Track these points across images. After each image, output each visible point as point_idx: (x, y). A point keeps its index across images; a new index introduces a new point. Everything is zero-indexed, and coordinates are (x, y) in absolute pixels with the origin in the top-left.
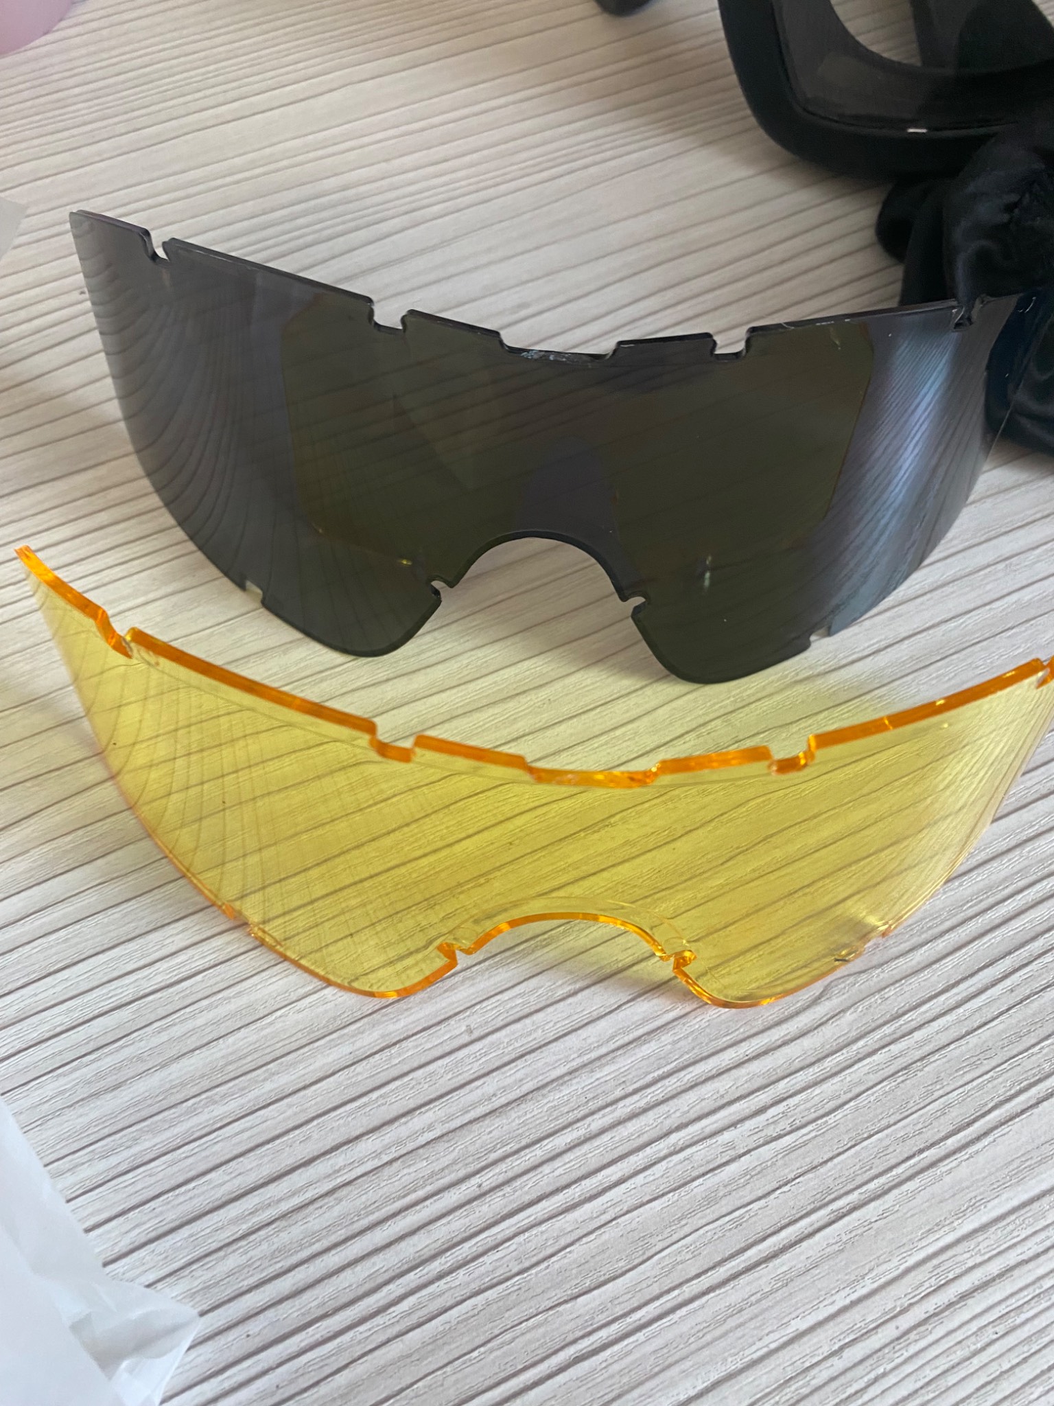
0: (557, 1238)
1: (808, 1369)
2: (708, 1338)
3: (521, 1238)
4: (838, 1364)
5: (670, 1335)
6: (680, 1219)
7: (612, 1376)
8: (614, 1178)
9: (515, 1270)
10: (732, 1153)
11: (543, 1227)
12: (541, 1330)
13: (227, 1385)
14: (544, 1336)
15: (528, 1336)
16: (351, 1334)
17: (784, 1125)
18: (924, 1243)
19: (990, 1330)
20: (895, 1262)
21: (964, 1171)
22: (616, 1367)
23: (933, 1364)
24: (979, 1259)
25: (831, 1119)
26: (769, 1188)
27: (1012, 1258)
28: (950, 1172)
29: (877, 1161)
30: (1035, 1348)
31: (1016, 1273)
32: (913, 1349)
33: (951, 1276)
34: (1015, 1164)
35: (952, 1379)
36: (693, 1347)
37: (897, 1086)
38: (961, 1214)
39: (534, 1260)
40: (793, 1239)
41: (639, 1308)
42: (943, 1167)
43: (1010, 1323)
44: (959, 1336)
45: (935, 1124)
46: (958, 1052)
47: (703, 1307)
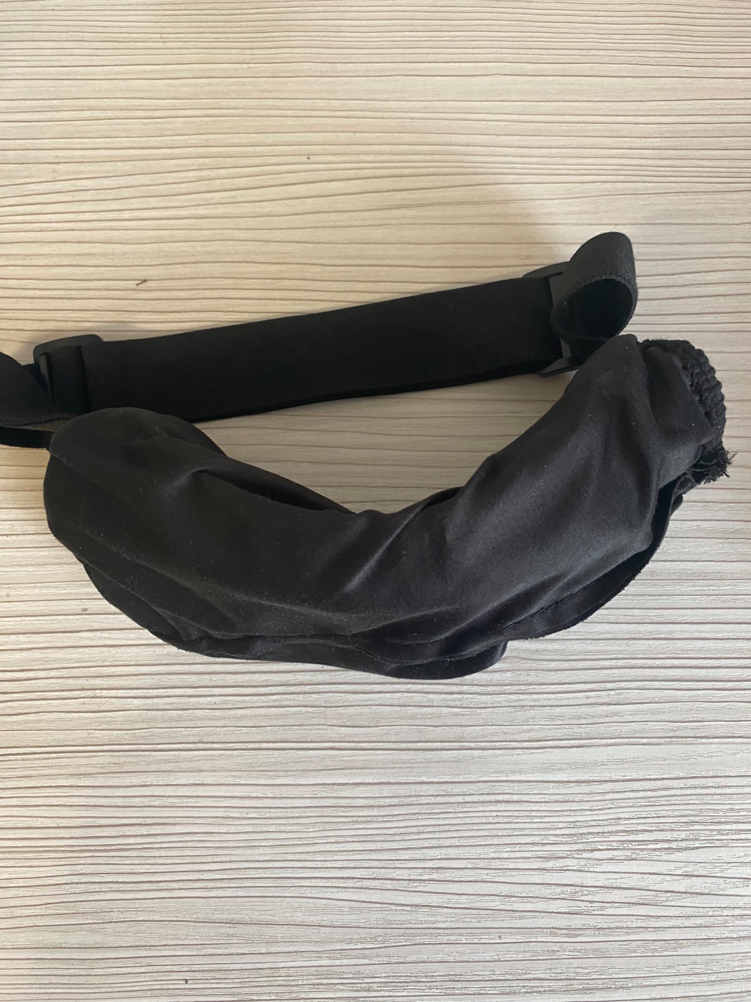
0: (344, 701)
1: (420, 796)
2: (387, 766)
3: (330, 695)
4: (433, 800)
5: (372, 758)
6: (396, 718)
7: (343, 761)
8: (378, 690)
9: (323, 705)
10: (431, 704)
11: (340, 695)
12: (324, 731)
13: (196, 693)
14: (323, 734)
15: (317, 731)
16: (250, 698)
17: (458, 704)
18: (492, 775)
19: (501, 818)
20: (476, 776)
21: (525, 757)
22: (345, 758)
23: (471, 819)
24: (511, 792)
25: (479, 711)
26: (439, 724)
27: (525, 798)
28: (518, 754)
29: (489, 736)
30: (516, 833)
31: (524, 804)
32: (465, 810)
33: (496, 792)
34: (549, 765)
35: (475, 827)
36: (380, 766)
37: (514, 712)
38: (514, 772)
39: (332, 705)
40: (439, 747)
41: (365, 742)
42: (516, 752)
43: (511, 820)
44: (487, 814)
45: (523, 734)
46: (548, 711)
47: (390, 754)
